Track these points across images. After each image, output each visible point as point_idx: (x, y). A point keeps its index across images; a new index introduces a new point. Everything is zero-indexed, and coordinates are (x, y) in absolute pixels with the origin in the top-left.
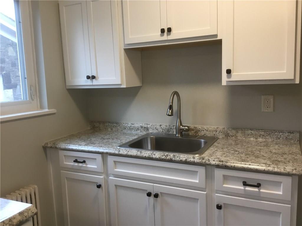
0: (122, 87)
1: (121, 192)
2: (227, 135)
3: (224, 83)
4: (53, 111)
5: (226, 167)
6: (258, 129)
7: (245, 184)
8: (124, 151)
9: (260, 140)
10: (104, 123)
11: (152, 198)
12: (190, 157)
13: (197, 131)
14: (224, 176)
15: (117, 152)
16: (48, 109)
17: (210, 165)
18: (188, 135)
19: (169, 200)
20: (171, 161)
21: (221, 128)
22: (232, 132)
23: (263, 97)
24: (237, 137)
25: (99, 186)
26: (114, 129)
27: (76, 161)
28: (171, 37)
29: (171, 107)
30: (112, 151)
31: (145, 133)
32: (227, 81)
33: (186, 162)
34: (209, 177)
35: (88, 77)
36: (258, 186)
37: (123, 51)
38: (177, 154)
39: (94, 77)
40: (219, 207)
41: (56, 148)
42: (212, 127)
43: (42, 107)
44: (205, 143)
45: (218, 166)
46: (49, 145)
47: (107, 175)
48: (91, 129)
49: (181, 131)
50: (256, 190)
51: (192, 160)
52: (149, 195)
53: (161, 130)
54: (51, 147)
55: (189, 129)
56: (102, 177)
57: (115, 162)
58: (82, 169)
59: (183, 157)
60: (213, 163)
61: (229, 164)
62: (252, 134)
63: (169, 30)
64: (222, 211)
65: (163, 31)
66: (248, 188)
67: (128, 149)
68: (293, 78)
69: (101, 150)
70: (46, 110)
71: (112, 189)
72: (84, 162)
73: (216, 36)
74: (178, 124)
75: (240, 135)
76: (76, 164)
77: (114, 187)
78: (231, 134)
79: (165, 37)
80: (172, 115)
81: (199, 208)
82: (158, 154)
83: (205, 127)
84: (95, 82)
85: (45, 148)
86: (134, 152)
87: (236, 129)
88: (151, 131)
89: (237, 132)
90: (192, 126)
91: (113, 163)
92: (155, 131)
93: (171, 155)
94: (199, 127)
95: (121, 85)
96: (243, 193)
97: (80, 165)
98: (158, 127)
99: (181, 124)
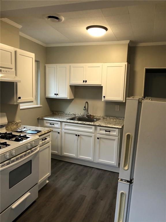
0: (68, 99)
1: (66, 135)
2: (104, 118)
3: (103, 100)
4: (41, 106)
5: (101, 126)
6: (114, 117)
7: (106, 131)
8: (69, 121)
9: (114, 120)
10: (58, 112)
11: (77, 136)
12: (90, 123)
13: (94, 116)
14: (100, 129)
15: (66, 121)
16: (40, 105)
17: (96, 125)
18: (90, 118)
19: (83, 137)
20: (84, 124)
21: (102, 116)
22: (105, 117)
23: (116, 106)
24: (107, 119)
25: (59, 133)
26: (62, 114)
27: (50, 124)
28: (86, 84)
29: (85, 107)
30: (64, 121)
31: (74, 116)
32: (104, 100)
33: (89, 125)
34: (96, 129)
35: (55, 94)
36: (110, 132)
37: (69, 86)
38: (86, 122)
39: (57, 94)
40: (98, 138)
41: (43, 119)
42: (99, 115)
43: (37, 104)
44: (96, 120)
45: (98, 126)
46: (40, 118)
47: (62, 129)
48: (52, 114)
49: (88, 116)
50: (109, 133)
51: (91, 124)
52: (76, 135)
53: (80, 115)
54: (41, 119)
55: (91, 116)
56: (60, 130)
57: (65, 124)
58: (53, 127)
59: (88, 123)
60: (97, 125)
61: (101, 125)
62: (112, 118)
63: (86, 81)
64: (99, 139)
65: (84, 81)
66: (107, 132)
67: (70, 120)
68: (123, 100)
69: (60, 120)
70: (39, 105)
71: (63, 134)
72: (54, 124)
73: (101, 85)
74: (87, 113)
75: (108, 118)
76: (50, 125)
77: (64, 133)
78: (105, 118)
79: (85, 83)
80: (85, 110)
81: (92, 139)
82: (80, 122)
83: (97, 115)
84: (57, 96)
85: (38, 119)
86: (72, 121)
87: (107, 116)
88: (76, 116)
89: (107, 117)
90: (92, 115)
91: (64, 125)
92: (78, 116)
93: (84, 123)
94: (94, 115)
95: (67, 98)
96: (105, 134)
97: (52, 125)
98: (79, 114)
99: (88, 114)
